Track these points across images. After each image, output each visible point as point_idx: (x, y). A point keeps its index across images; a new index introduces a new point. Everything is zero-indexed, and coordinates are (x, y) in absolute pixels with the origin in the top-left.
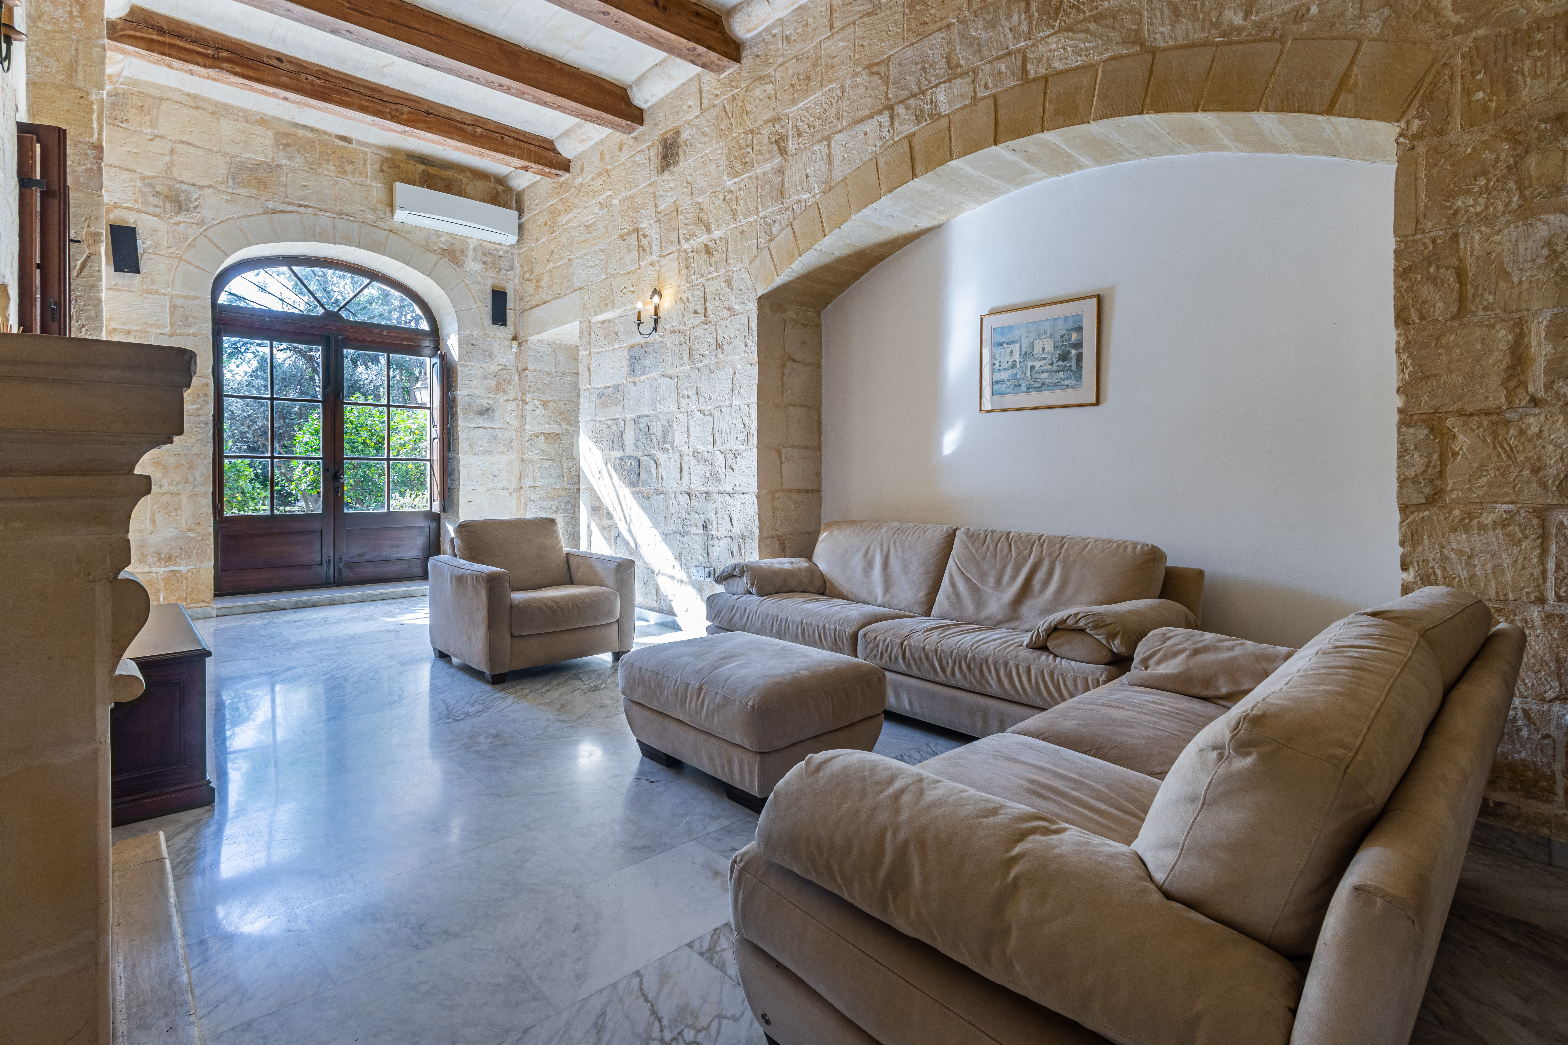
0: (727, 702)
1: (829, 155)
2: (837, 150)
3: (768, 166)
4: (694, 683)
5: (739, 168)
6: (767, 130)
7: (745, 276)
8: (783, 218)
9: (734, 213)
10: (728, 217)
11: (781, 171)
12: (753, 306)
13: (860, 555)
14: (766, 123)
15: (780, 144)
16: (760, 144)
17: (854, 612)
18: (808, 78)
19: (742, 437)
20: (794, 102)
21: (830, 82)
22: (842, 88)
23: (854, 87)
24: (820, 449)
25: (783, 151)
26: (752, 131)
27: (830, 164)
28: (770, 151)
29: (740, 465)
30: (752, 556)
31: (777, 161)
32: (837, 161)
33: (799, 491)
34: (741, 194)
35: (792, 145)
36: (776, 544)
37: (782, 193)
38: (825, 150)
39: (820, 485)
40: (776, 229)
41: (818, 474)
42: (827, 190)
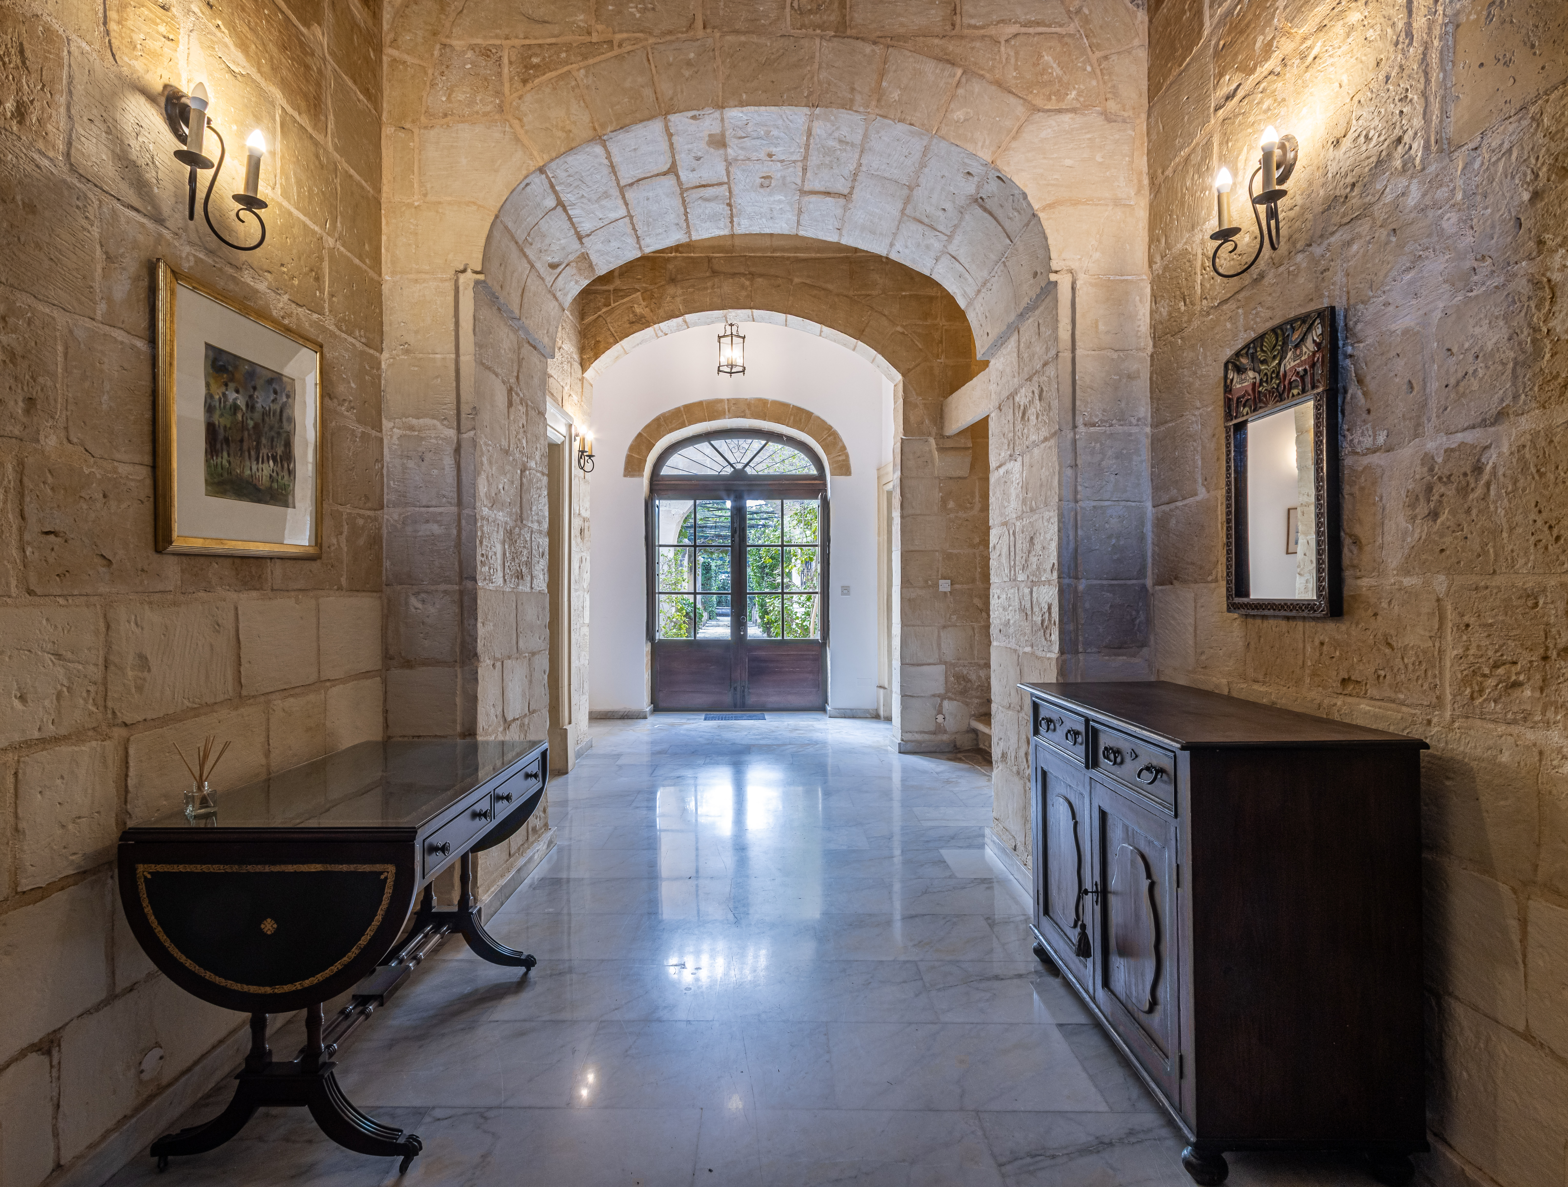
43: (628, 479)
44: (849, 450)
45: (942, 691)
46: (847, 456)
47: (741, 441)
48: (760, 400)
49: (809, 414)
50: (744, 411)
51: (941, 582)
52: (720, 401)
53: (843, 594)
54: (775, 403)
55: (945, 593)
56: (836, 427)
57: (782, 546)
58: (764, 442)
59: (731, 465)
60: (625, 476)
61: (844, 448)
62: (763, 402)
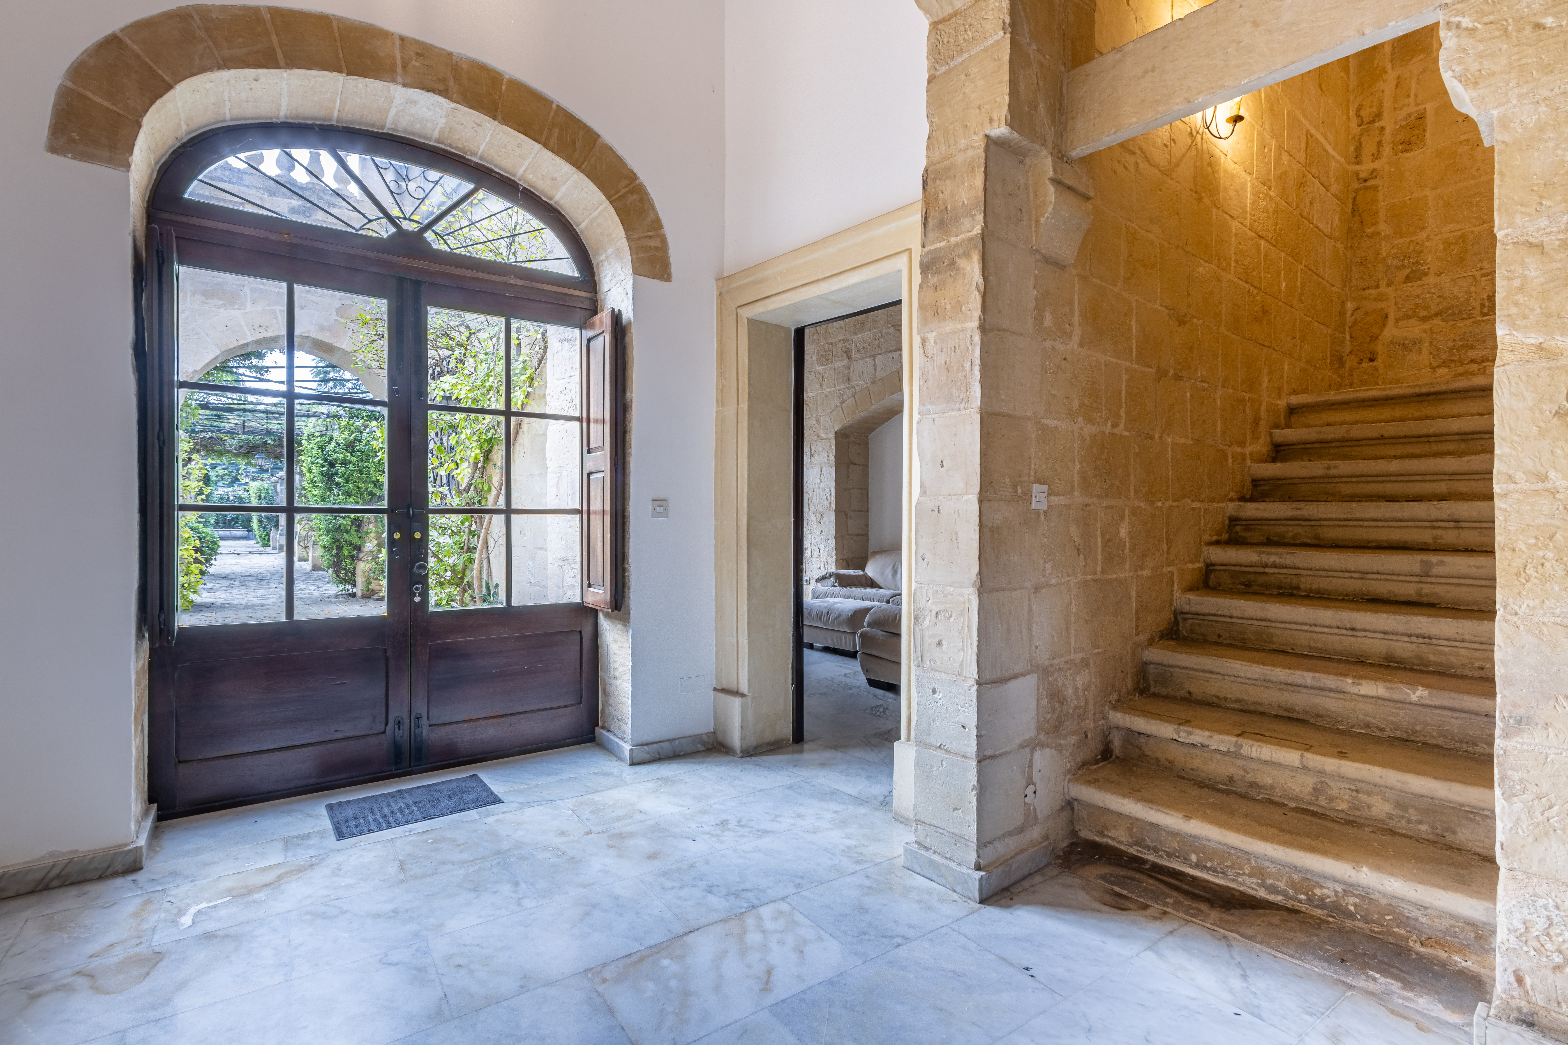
0: (839, 616)
1: (875, 365)
2: (878, 362)
3: (841, 364)
4: (825, 611)
5: (824, 362)
6: (841, 345)
7: (828, 419)
8: (850, 392)
9: (821, 385)
10: (818, 386)
11: (849, 368)
12: (832, 436)
13: (891, 568)
14: (840, 341)
15: (848, 353)
16: (836, 351)
17: (888, 592)
18: (863, 323)
19: (826, 505)
20: (856, 333)
21: (875, 328)
22: (881, 333)
23: (887, 334)
24: (867, 511)
25: (849, 357)
26: (832, 343)
27: (875, 369)
28: (842, 356)
29: (825, 520)
30: (832, 568)
31: (846, 362)
32: (878, 369)
33: (857, 535)
34: (826, 375)
35: (854, 355)
36: (845, 563)
37: (849, 379)
38: (872, 362)
39: (868, 531)
40: (845, 397)
41: (867, 526)
42: (874, 382)
43: (67, 164)
44: (669, 230)
45: (1032, 733)
46: (664, 240)
47: (415, 170)
48: (484, 68)
49: (592, 136)
50: (443, 80)
51: (1036, 488)
52: (384, 34)
53: (655, 513)
54: (517, 86)
55: (1038, 513)
56: (645, 178)
57: (508, 413)
58: (471, 186)
59: (392, 220)
60: (53, 149)
61: (657, 225)
62: (493, 77)
